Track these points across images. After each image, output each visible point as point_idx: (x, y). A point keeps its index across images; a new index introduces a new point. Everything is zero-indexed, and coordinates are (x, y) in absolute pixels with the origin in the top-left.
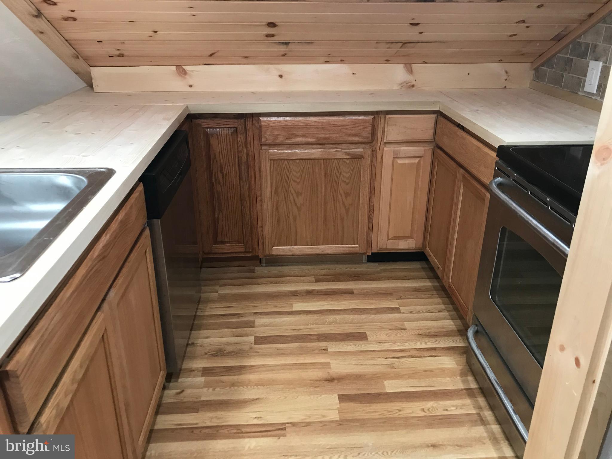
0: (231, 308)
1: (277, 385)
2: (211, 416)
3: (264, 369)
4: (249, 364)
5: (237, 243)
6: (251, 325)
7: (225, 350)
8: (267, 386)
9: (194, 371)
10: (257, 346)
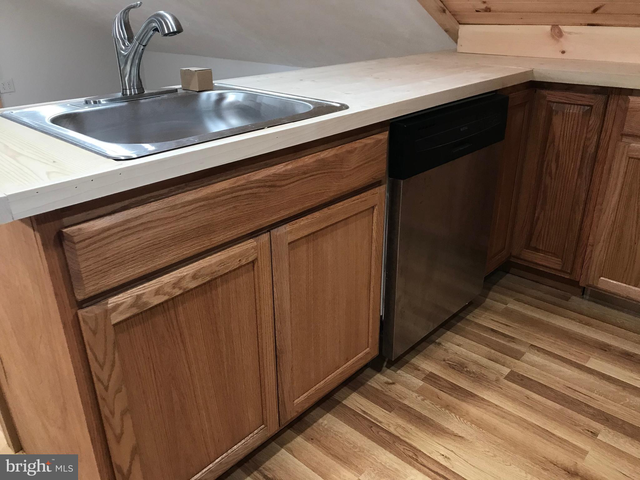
0: (511, 329)
1: (496, 436)
2: (400, 424)
3: (496, 411)
4: (482, 396)
5: (554, 257)
6: (517, 355)
7: (466, 367)
8: (483, 430)
9: (419, 370)
10: (506, 381)
